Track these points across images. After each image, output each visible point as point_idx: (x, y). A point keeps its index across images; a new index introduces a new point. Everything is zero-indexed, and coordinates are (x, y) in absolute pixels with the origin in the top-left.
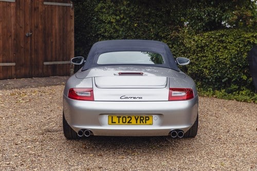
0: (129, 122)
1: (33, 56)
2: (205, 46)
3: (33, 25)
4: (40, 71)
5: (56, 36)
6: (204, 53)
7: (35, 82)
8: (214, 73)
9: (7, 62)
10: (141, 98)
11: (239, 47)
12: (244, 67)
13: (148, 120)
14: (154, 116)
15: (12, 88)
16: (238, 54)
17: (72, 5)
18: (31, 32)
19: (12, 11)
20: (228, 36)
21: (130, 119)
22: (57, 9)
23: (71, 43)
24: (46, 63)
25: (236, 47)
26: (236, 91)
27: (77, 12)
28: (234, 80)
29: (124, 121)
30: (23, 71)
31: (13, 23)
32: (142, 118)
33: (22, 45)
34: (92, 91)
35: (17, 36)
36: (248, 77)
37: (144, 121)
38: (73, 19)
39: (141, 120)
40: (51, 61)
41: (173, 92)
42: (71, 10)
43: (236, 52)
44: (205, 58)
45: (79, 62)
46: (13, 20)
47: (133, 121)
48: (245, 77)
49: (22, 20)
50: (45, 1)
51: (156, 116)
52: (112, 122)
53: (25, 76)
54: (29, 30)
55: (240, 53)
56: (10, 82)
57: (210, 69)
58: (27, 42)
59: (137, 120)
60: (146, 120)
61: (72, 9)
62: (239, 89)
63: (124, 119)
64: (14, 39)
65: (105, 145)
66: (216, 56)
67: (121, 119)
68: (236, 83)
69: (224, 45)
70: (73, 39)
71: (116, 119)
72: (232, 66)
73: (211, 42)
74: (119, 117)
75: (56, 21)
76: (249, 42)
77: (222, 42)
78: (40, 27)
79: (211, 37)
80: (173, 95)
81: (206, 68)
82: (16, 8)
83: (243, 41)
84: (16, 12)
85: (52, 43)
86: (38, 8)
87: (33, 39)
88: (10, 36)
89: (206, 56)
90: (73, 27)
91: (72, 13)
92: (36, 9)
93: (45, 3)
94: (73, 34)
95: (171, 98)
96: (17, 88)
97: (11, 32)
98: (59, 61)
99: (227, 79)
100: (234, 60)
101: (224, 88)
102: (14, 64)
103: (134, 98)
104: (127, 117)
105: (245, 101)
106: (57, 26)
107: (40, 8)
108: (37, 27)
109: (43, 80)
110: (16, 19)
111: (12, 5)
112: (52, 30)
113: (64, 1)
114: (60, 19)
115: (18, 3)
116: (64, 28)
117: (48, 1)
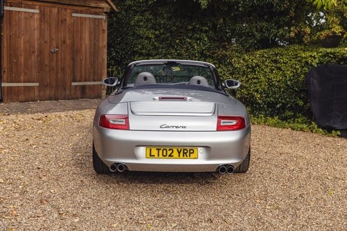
0: (170, 156)
1: (59, 75)
2: (256, 66)
3: (60, 40)
4: (68, 92)
5: (86, 53)
6: (255, 74)
7: (61, 105)
8: (266, 97)
9: (29, 82)
10: (185, 127)
11: (295, 68)
12: (301, 91)
13: (193, 153)
14: (199, 149)
15: (35, 112)
16: (293, 76)
17: (104, 17)
18: (57, 47)
19: (36, 24)
20: (282, 55)
21: (171, 151)
22: (88, 21)
23: (103, 61)
24: (74, 84)
25: (292, 68)
26: (290, 118)
27: (110, 26)
28: (289, 105)
29: (165, 154)
30: (48, 93)
31: (36, 37)
32: (185, 151)
33: (46, 62)
34: (127, 118)
35: (41, 52)
36: (305, 103)
37: (188, 154)
38: (106, 33)
39: (184, 153)
40: (80, 81)
41: (222, 121)
42: (104, 24)
43: (292, 74)
44: (256, 81)
45: (113, 84)
46: (36, 34)
47: (175, 153)
48: (301, 103)
49: (47, 33)
50: (74, 13)
51: (202, 148)
52: (151, 156)
53: (50, 99)
54: (55, 45)
55: (296, 75)
56: (32, 105)
57: (261, 93)
58: (53, 60)
59: (179, 153)
60: (190, 153)
61: (105, 21)
62: (295, 116)
63: (165, 151)
64: (38, 56)
65: (141, 182)
66: (269, 79)
67: (161, 152)
68: (291, 109)
69: (278, 65)
70: (105, 57)
71: (154, 152)
72: (287, 90)
73: (263, 62)
74: (159, 150)
75: (86, 36)
76: (307, 63)
77: (276, 62)
78: (68, 41)
79: (263, 56)
80: (222, 124)
81: (257, 91)
82: (41, 20)
83: (299, 61)
84: (40, 25)
85: (81, 60)
86: (65, 20)
87: (59, 56)
88: (33, 52)
89: (257, 78)
90: (105, 43)
91: (105, 26)
92: (64, 21)
93: (74, 15)
94: (106, 50)
95: (220, 128)
96: (40, 112)
97: (34, 48)
98: (89, 81)
99: (281, 104)
100: (289, 83)
101: (278, 114)
102: (37, 84)
103: (176, 127)
104: (168, 149)
105: (302, 130)
106: (87, 41)
107: (68, 20)
108: (64, 42)
109: (71, 103)
110: (40, 33)
111: (36, 16)
112: (81, 46)
113: (95, 13)
114: (90, 34)
115: (42, 14)
116: (95, 44)
117: (77, 12)
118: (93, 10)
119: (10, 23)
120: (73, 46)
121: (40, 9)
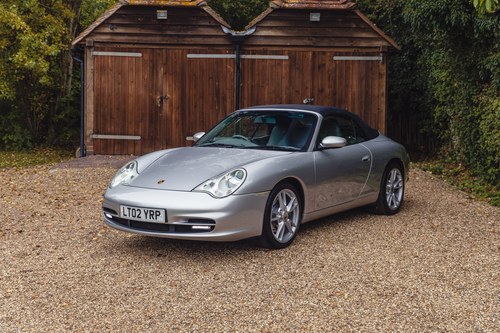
3: (316, 89)
5: (353, 103)
17: (381, 58)
18: (312, 97)
19: (284, 71)
22: (356, 64)
23: (380, 112)
31: (284, 86)
38: (384, 78)
42: (381, 66)
46: (285, 83)
49: (299, 81)
50: (336, 56)
54: (309, 94)
61: (383, 63)
70: (383, 107)
75: (354, 82)
78: (327, 90)
82: (291, 67)
84: (290, 72)
86: (324, 65)
90: (384, 90)
91: (383, 69)
92: (321, 66)
93: (335, 58)
94: (383, 99)
106: (355, 89)
107: (327, 65)
108: (322, 91)
110: (290, 81)
111: (284, 63)
112: (346, 94)
113: (368, 54)
114: (360, 79)
115: (293, 60)
116: (367, 92)
117: (341, 54)
118: (364, 51)
119: (252, 72)
120: (335, 94)
121: (289, 54)
